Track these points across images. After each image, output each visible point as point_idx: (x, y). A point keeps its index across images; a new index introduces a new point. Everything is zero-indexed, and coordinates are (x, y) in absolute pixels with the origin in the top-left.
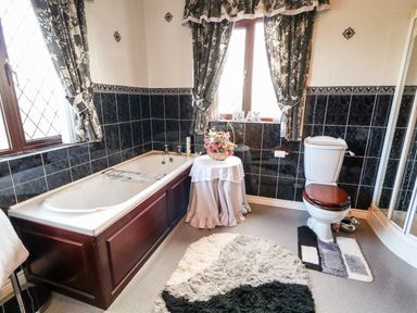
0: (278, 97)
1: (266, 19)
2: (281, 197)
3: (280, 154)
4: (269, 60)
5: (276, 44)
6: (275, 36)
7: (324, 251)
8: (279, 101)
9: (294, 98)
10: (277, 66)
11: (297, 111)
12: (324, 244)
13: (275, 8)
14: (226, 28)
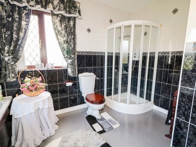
0: (64, 55)
1: (53, 14)
2: (71, 106)
3: (69, 84)
4: (57, 36)
5: (60, 28)
6: (59, 24)
7: (101, 122)
8: (65, 58)
9: (73, 56)
10: (62, 40)
11: (74, 62)
12: (99, 119)
13: (59, 10)
14: (25, 12)
